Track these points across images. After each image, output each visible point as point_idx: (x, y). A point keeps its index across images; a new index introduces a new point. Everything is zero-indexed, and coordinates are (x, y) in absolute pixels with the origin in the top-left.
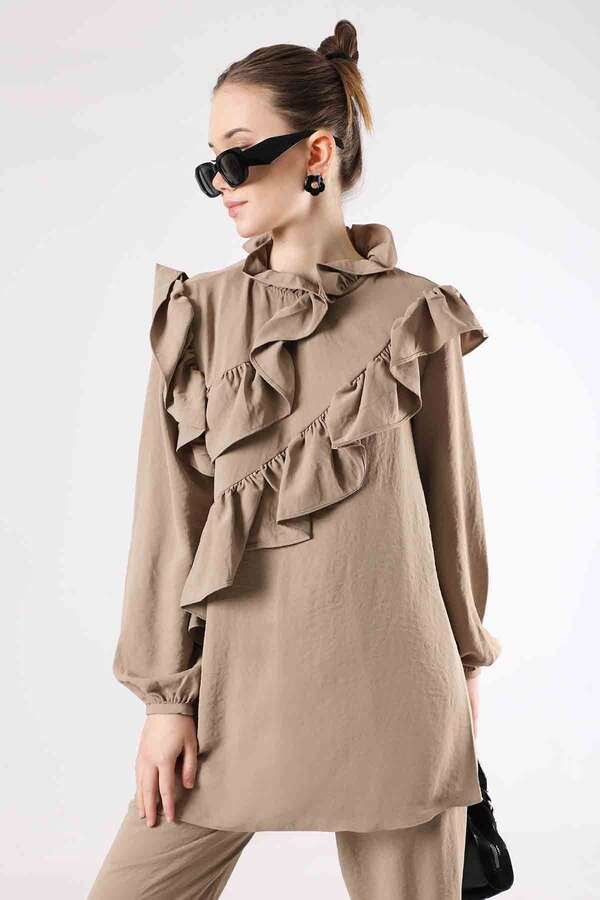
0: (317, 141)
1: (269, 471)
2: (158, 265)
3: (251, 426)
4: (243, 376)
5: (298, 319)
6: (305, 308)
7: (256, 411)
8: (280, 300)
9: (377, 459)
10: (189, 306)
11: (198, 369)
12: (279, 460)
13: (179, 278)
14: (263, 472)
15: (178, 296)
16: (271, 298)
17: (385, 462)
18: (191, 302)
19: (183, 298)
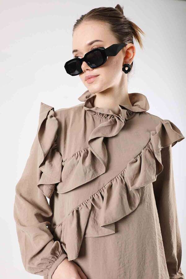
0: (128, 49)
1: (93, 200)
2: (42, 104)
3: (86, 178)
4: (82, 155)
5: (110, 128)
6: (113, 123)
7: (88, 172)
8: (99, 120)
9: (145, 195)
10: (57, 122)
11: (59, 152)
12: (98, 194)
13: (52, 110)
14: (91, 200)
15: (51, 117)
16: (95, 120)
17: (147, 196)
18: (57, 119)
19: (54, 118)
